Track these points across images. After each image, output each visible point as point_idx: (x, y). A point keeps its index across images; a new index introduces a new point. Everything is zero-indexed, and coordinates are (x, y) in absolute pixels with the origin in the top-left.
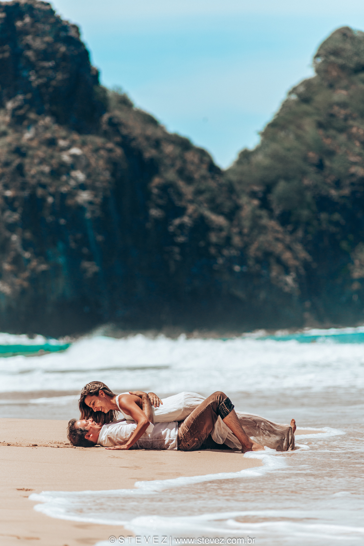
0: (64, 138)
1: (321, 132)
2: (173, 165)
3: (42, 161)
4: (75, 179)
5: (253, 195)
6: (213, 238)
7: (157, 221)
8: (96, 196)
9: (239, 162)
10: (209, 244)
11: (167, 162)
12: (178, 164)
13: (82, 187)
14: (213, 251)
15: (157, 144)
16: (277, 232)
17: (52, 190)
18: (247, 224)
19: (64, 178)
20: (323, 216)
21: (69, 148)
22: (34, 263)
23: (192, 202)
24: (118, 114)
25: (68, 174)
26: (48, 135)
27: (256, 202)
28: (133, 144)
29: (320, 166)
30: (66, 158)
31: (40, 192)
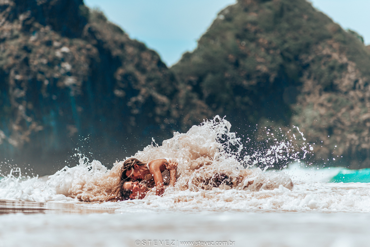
0: (58, 41)
1: (238, 41)
2: (132, 61)
3: (42, 56)
4: (64, 68)
5: (190, 83)
6: (158, 111)
7: (119, 99)
8: (78, 80)
9: (182, 61)
10: (155, 115)
11: (129, 58)
12: (136, 60)
13: (69, 74)
14: (158, 120)
15: (122, 46)
16: (203, 108)
17: (48, 75)
18: (182, 102)
19: (57, 68)
20: (238, 98)
21: (61, 47)
22: (34, 125)
23: (144, 86)
24: (95, 25)
25: (59, 64)
26: (47, 38)
27: (189, 88)
28: (105, 46)
29: (236, 64)
30: (58, 54)
31: (39, 77)
